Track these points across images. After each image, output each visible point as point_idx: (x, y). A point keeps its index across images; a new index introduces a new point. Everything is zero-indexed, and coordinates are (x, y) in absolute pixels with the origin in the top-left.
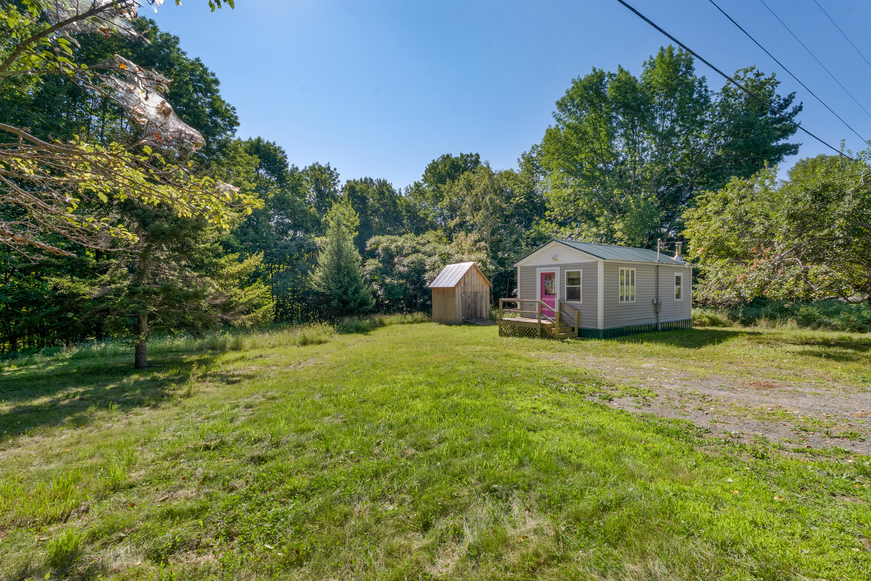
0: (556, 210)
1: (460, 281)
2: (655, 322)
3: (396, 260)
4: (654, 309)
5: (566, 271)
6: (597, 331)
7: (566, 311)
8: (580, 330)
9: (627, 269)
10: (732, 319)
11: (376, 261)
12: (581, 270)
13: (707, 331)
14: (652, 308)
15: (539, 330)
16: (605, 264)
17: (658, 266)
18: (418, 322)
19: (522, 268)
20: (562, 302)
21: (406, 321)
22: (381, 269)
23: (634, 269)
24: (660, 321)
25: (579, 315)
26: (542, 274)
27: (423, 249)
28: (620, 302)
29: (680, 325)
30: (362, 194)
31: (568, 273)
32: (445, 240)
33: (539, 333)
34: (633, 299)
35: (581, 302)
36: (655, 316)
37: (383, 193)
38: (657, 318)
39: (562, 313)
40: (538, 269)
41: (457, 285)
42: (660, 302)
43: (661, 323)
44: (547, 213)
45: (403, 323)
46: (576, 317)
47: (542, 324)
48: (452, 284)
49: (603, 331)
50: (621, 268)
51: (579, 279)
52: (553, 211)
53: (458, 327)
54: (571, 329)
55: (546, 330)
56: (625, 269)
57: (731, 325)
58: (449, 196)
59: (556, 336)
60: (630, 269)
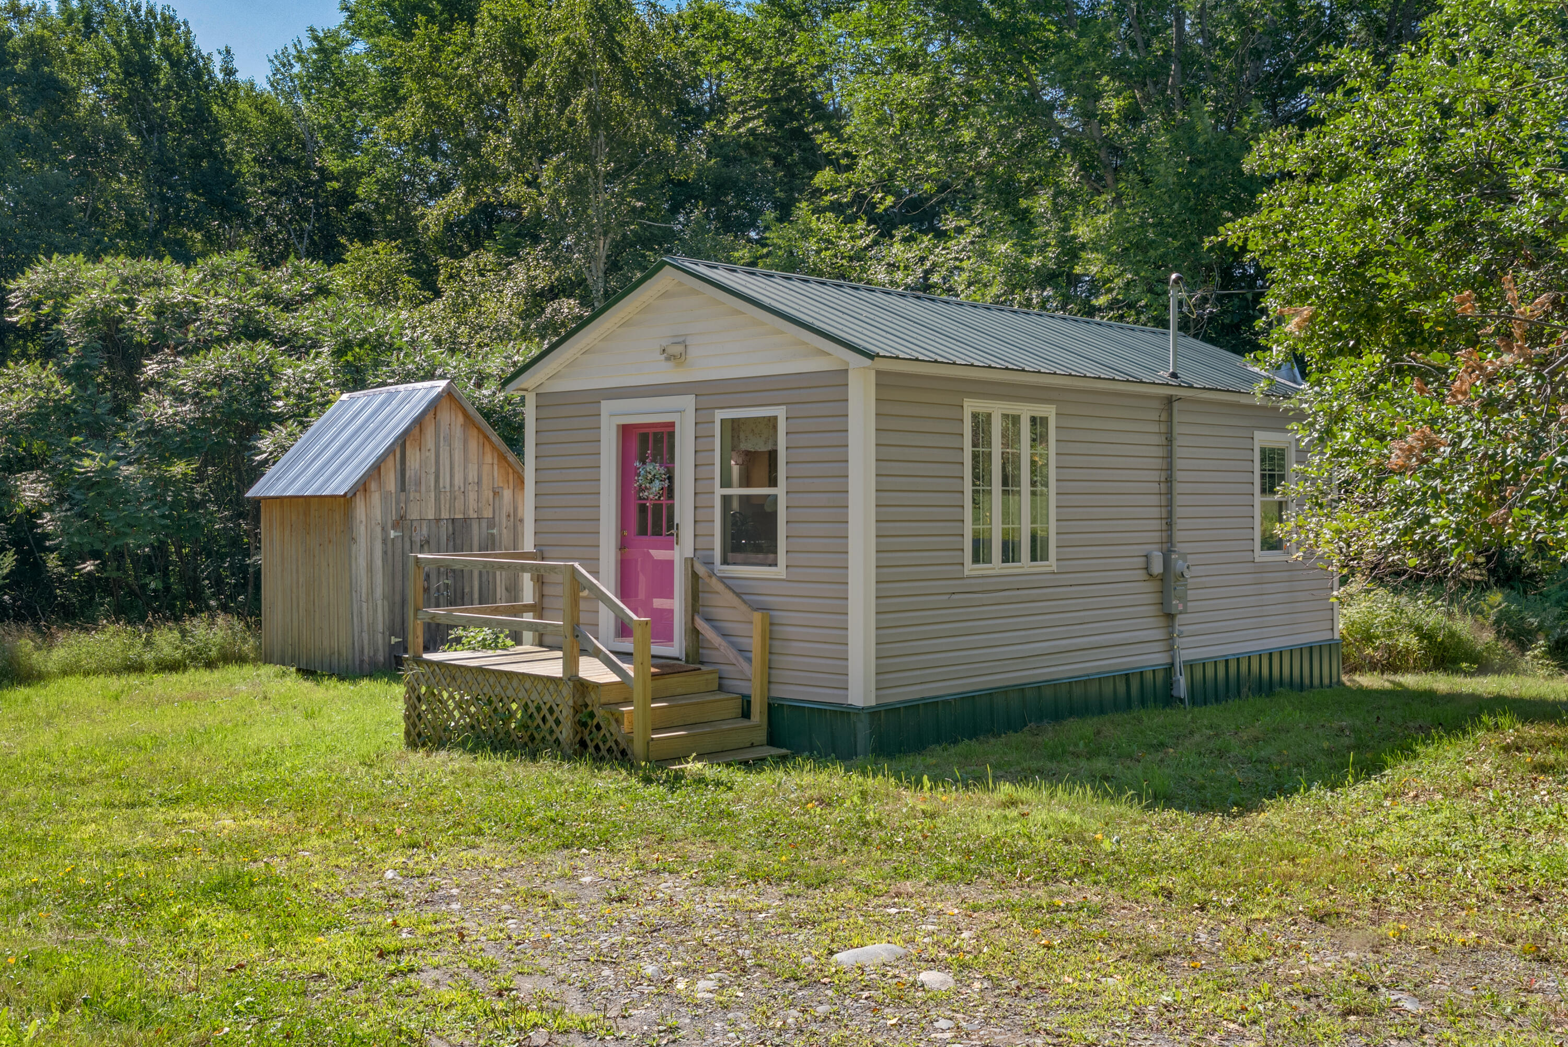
0: (862, 163)
1: (376, 469)
2: (1159, 659)
3: (151, 368)
4: (1153, 598)
5: (720, 415)
6: (845, 713)
7: (719, 613)
8: (774, 709)
9: (1013, 408)
10: (1512, 636)
11: (50, 374)
12: (780, 412)
13: (1402, 695)
14: (1146, 593)
15: (566, 714)
16: (884, 381)
17: (1170, 401)
18: (210, 665)
19: (545, 400)
20: (701, 570)
21: (148, 657)
22: (68, 411)
23: (1049, 411)
24: (1186, 655)
25: (770, 634)
26: (626, 431)
27: (285, 322)
28: (970, 568)
29: (1285, 669)
30: (35, 65)
31: (734, 428)
32: (408, 285)
33: (566, 733)
34: (1038, 550)
35: (779, 571)
36: (1159, 634)
37: (147, 70)
38: (1170, 643)
39: (701, 624)
40: (607, 407)
41: (362, 486)
42: (1179, 565)
43: (1190, 665)
44: (823, 177)
45: (138, 668)
46: (755, 644)
47: (583, 687)
48: (339, 485)
49: (874, 713)
50: (971, 406)
51: (772, 456)
52: (849, 168)
53: (345, 688)
54: (735, 707)
55: (600, 713)
56: (997, 409)
57: (1507, 667)
58: (425, 89)
59: (638, 747)
60: (1025, 411)
